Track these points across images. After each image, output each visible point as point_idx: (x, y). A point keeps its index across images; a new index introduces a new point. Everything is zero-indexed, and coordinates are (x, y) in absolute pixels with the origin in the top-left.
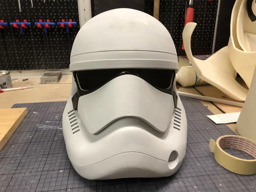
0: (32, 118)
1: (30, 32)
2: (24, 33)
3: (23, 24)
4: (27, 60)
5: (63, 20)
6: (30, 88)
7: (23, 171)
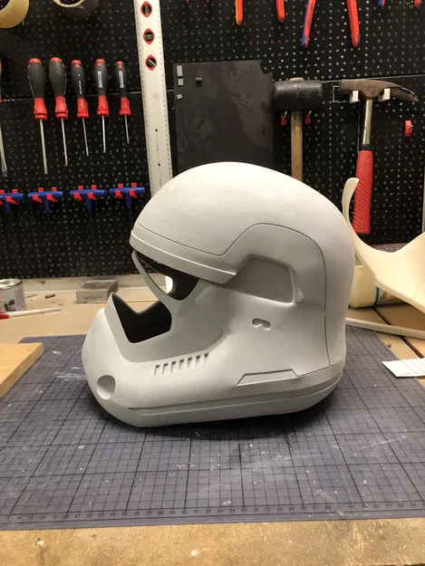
0: (50, 361)
1: (61, 209)
2: (51, 211)
3: (49, 195)
4: (55, 261)
5: (121, 185)
6: (55, 311)
7: (19, 444)
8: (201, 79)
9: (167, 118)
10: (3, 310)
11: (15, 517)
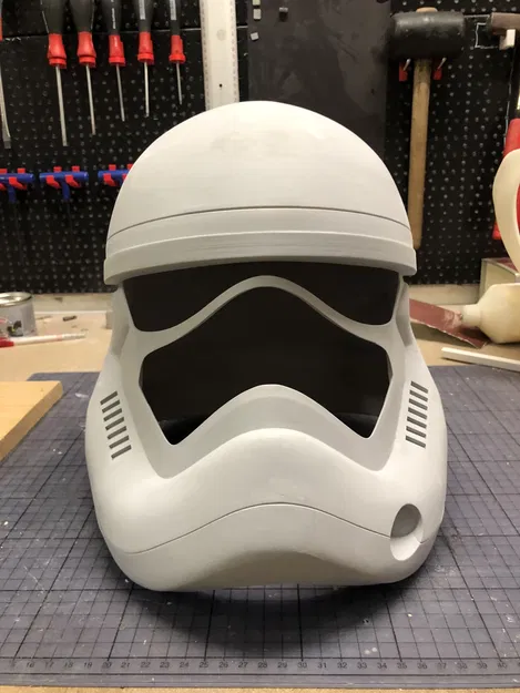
0: (72, 408)
1: (85, 197)
2: (71, 200)
3: (69, 177)
4: (76, 269)
6: (78, 338)
7: (29, 534)
8: (286, 9)
9: (236, 67)
10: (6, 335)
11: (25, 662)
